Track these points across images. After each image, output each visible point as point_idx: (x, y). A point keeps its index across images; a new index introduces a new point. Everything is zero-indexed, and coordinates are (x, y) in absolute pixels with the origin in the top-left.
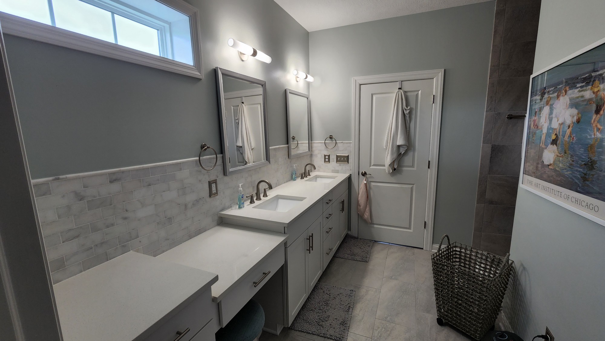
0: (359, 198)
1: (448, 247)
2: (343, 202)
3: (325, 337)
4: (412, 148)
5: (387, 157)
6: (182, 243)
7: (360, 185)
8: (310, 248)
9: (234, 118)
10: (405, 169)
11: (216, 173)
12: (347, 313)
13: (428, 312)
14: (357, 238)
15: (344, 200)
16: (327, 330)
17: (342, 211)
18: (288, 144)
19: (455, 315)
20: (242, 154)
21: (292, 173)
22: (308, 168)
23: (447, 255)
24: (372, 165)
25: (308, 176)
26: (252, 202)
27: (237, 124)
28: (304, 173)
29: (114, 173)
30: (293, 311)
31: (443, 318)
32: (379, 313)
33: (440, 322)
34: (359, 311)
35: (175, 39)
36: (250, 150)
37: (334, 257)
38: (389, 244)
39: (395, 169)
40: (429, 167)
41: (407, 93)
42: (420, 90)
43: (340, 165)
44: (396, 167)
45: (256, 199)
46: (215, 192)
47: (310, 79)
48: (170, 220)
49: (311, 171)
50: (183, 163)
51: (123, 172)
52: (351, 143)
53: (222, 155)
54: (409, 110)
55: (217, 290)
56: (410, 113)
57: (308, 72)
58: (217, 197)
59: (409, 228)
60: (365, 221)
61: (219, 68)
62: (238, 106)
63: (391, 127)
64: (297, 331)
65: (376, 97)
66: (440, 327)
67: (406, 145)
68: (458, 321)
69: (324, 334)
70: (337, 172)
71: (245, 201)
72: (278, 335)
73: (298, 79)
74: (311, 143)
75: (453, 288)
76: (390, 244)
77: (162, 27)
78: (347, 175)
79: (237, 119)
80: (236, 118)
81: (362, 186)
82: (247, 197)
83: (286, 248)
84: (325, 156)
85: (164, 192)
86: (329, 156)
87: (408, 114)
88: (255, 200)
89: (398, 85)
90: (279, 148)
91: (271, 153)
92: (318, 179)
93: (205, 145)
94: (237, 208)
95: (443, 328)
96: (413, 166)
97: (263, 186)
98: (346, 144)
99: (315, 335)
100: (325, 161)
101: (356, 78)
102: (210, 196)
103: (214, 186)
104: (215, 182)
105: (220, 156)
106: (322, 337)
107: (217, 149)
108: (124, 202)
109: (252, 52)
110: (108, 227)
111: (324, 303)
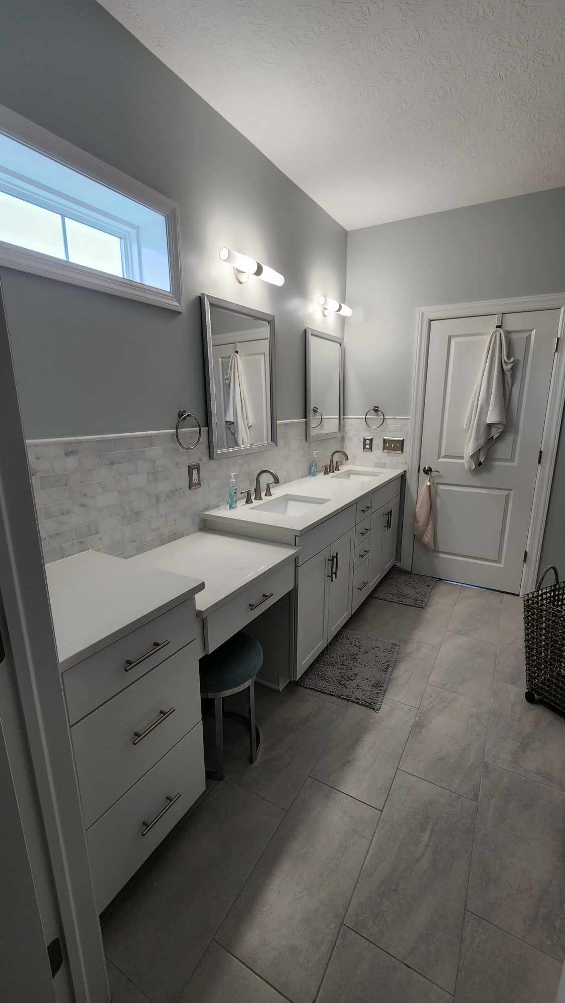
0: (417, 510)
1: (555, 586)
2: (389, 514)
3: (348, 700)
4: (513, 431)
5: (468, 444)
6: (152, 549)
7: (419, 489)
8: (333, 574)
9: (223, 376)
10: (497, 463)
11: (198, 454)
12: (383, 673)
13: (513, 682)
14: (411, 573)
15: (391, 510)
16: (351, 691)
17: (387, 527)
18: (305, 417)
19: (554, 688)
20: (234, 434)
21: (310, 464)
22: (336, 458)
23: (552, 599)
24: (441, 456)
25: (335, 470)
26: (248, 501)
27: (228, 386)
28: (330, 465)
29: (69, 443)
30: (303, 662)
31: (536, 692)
32: (433, 677)
33: (530, 698)
34: (402, 673)
35: (144, 251)
36: (246, 429)
37: (371, 597)
38: (461, 584)
39: (480, 464)
40: (539, 462)
41: (510, 334)
42: (533, 330)
43: (389, 456)
44: (482, 460)
45: (255, 499)
46: (197, 482)
47: (346, 311)
48: (137, 514)
49: (342, 464)
50: (156, 436)
51: (80, 442)
52: (409, 419)
53: (207, 428)
54: (512, 364)
55: (203, 602)
56: (514, 369)
57: (343, 299)
58: (200, 490)
59: (498, 561)
60: (425, 547)
61: (206, 295)
62: (230, 357)
63: (478, 393)
64: (307, 688)
65: (455, 343)
66: (529, 704)
67: (501, 424)
68: (558, 697)
69: (346, 696)
70: (383, 466)
71: (240, 499)
72: (281, 690)
73: (326, 312)
74: (344, 418)
75: (554, 646)
76: (464, 585)
77: (127, 234)
78: (399, 471)
79: (228, 379)
80: (226, 377)
81: (423, 491)
82: (241, 493)
83: (296, 567)
84: (365, 440)
85: (130, 474)
86: (371, 440)
87: (508, 371)
88: (253, 500)
89: (496, 321)
90: (292, 423)
91: (280, 432)
92: (351, 476)
93: (184, 412)
94: (227, 508)
95: (533, 706)
96: (512, 459)
97: (266, 479)
98: (401, 420)
99: (334, 696)
100: (364, 448)
101: (424, 309)
102: (190, 488)
103: (195, 472)
104: (197, 467)
105: (204, 430)
106: (344, 699)
107: (202, 421)
108: (82, 483)
109: (255, 268)
110: (63, 514)
111: (349, 657)
